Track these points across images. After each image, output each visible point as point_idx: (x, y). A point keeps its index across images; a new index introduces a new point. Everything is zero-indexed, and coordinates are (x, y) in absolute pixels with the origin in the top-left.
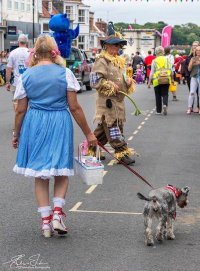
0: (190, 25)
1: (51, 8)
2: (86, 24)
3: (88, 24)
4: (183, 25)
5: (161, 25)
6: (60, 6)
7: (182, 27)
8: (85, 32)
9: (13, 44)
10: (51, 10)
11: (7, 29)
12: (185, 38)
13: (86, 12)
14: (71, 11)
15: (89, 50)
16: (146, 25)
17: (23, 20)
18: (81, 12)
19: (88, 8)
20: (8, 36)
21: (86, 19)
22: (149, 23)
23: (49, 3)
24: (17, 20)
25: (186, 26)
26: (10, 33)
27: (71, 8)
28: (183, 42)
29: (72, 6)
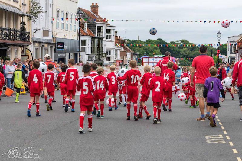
0: (183, 41)
1: (86, 28)
2: (112, 41)
3: (114, 41)
4: (177, 41)
5: (159, 41)
6: (93, 26)
7: (176, 43)
8: (111, 47)
9: (60, 56)
10: (86, 29)
11: (57, 44)
12: (179, 52)
13: (112, 31)
14: (101, 30)
15: (114, 61)
16: (147, 41)
17: (67, 37)
18: (108, 31)
19: (113, 28)
20: (57, 50)
21: (112, 36)
22: (150, 40)
23: (85, 24)
24: (63, 37)
25: (179, 42)
26: (58, 48)
27: (101, 27)
28: (177, 55)
29: (102, 27)
